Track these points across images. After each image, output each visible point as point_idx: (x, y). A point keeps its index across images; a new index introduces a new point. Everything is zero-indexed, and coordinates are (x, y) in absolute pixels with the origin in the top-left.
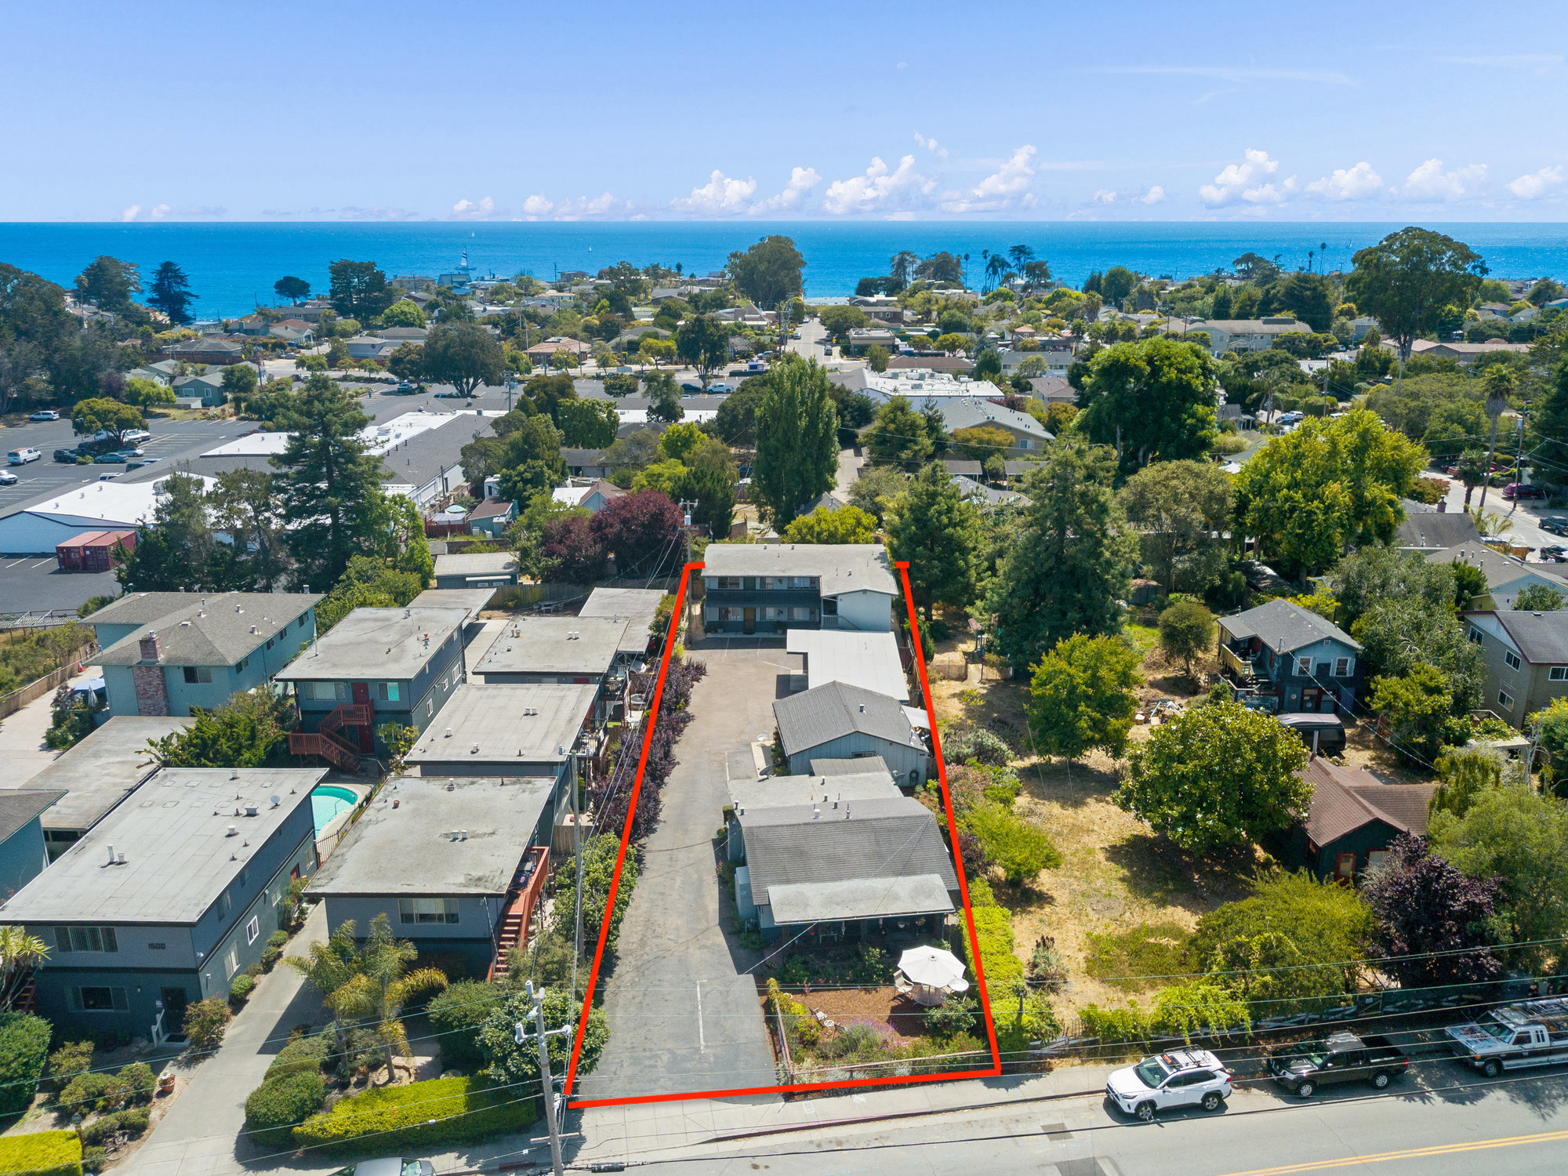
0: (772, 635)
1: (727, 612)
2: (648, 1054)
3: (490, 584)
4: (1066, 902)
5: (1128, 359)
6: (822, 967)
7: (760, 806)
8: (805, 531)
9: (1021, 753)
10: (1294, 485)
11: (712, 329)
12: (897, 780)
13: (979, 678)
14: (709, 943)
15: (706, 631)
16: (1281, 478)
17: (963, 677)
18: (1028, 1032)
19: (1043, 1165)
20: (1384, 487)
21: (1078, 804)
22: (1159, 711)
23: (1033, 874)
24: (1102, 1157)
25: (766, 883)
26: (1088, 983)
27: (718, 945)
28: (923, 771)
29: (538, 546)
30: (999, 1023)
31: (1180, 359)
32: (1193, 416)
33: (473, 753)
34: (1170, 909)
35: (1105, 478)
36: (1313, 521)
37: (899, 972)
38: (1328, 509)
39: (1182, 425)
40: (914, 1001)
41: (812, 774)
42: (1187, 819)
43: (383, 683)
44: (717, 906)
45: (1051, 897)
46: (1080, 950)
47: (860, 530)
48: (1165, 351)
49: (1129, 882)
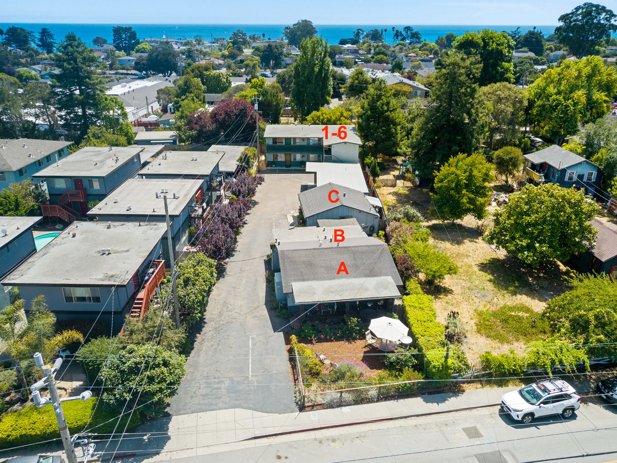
0: (299, 168)
1: (277, 156)
2: (217, 380)
3: (163, 143)
4: (460, 292)
5: (473, 39)
6: (323, 328)
7: (289, 241)
8: (315, 118)
9: (428, 219)
10: (559, 93)
11: (276, 50)
12: (364, 228)
13: (402, 186)
14: (258, 314)
15: (267, 166)
16: (551, 89)
17: (394, 186)
18: (451, 369)
19: (467, 456)
20: (603, 94)
21: (459, 243)
22: (495, 199)
23: (441, 277)
24: (505, 451)
25: (291, 281)
26: (479, 338)
27: (263, 316)
28: (376, 227)
29: (185, 125)
30: (433, 364)
31: (498, 39)
32: (502, 68)
33: (128, 210)
34: (519, 296)
35: (476, 73)
36: (568, 110)
37: (369, 331)
38: (575, 104)
39: (497, 72)
40: (377, 348)
41: (318, 226)
42: (530, 247)
43: (90, 179)
44: (264, 294)
45: (451, 290)
46: (471, 319)
47: (342, 118)
48: (490, 35)
49: (494, 283)
